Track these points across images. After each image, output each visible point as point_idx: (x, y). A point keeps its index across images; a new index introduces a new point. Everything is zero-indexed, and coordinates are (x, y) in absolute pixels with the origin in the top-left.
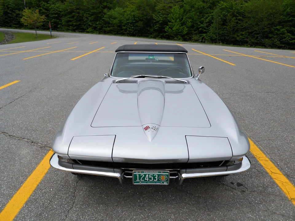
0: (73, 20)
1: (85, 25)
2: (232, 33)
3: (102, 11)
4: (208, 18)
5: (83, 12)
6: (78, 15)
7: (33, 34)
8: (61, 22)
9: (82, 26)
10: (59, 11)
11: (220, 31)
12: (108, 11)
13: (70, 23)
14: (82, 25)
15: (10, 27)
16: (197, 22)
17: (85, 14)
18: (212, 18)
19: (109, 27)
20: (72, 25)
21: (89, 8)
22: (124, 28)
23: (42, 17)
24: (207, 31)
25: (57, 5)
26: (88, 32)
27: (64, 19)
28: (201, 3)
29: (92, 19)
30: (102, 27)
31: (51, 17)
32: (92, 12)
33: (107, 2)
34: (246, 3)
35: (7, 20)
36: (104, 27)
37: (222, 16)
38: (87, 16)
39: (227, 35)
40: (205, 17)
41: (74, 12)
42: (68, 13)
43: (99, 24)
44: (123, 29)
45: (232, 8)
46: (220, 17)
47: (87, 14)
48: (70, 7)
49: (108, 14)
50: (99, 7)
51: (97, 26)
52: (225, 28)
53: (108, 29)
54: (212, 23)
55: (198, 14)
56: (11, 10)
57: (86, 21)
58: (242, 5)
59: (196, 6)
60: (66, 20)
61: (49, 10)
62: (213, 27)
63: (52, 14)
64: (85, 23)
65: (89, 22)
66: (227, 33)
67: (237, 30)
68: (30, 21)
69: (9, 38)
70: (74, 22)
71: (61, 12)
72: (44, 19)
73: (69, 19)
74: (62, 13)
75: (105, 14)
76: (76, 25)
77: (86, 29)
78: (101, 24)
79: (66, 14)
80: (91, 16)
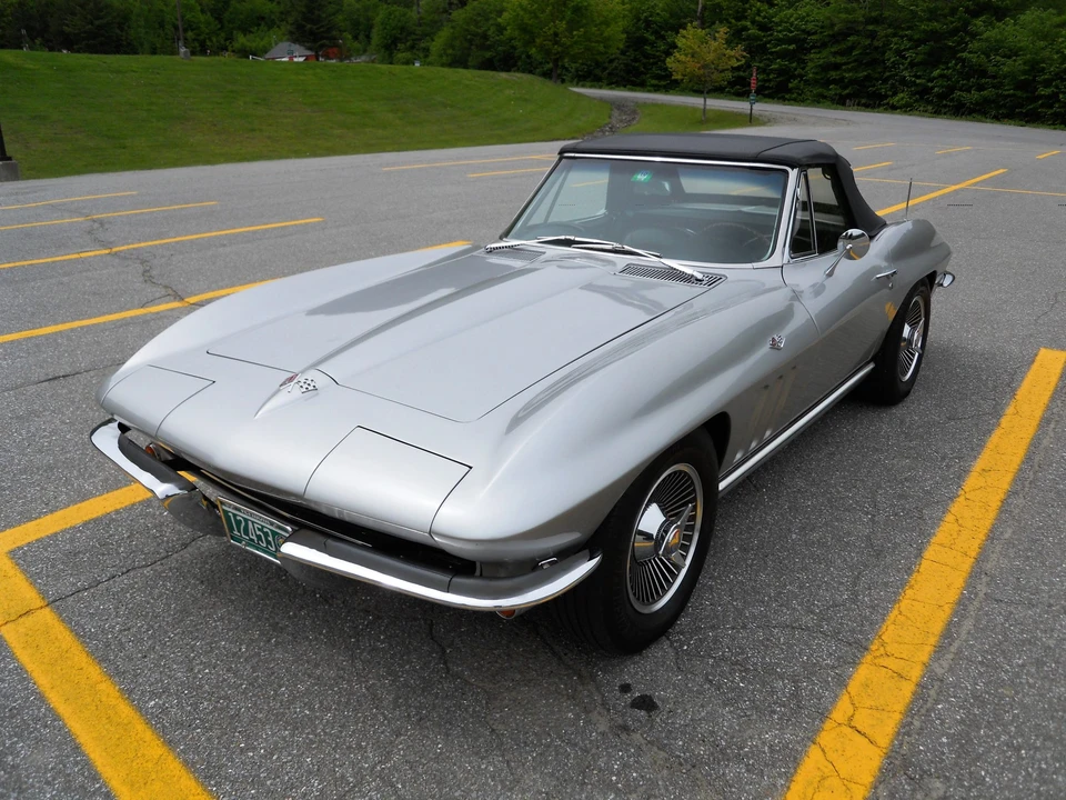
0: (845, 64)
1: (885, 81)
3: (966, 24)
5: (890, 31)
6: (868, 42)
7: (694, 109)
8: (803, 69)
9: (874, 86)
10: (804, 31)
12: (991, 23)
13: (834, 74)
14: (877, 80)
15: (640, 85)
17: (895, 39)
19: (981, 88)
20: (840, 82)
21: (914, 15)
22: (1047, 91)
23: (733, 53)
25: (802, 12)
26: (893, 108)
27: (816, 59)
29: (920, 58)
30: (952, 89)
31: (772, 53)
32: (925, 31)
35: (637, 65)
36: (961, 90)
38: (902, 47)
41: (857, 33)
42: (833, 36)
43: (941, 76)
44: (1041, 97)
47: (902, 37)
48: (843, 16)
49: (985, 36)
50: (953, 11)
51: (930, 84)
53: (975, 95)
56: (656, 33)
57: (893, 67)
60: (821, 62)
61: (770, 29)
63: (780, 41)
64: (888, 74)
65: (906, 69)
68: (692, 66)
69: (621, 121)
70: (849, 70)
71: (809, 33)
72: (738, 60)
73: (832, 59)
74: (813, 37)
75: (974, 36)
76: (852, 82)
77: (886, 97)
78: (949, 79)
79: (826, 40)
80: (917, 46)
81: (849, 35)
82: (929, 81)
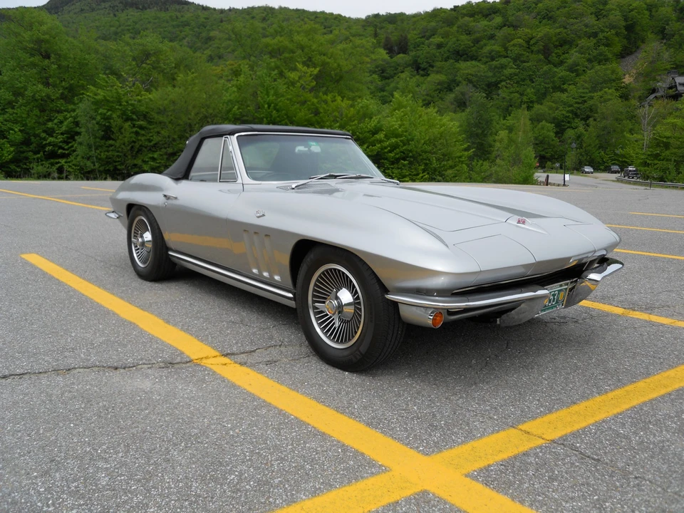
2: (129, 157)
4: (65, 123)
11: (101, 152)
16: (37, 132)
18: (77, 124)
24: (66, 152)
28: (40, 86)
34: (148, 94)
37: (99, 118)
39: (119, 161)
40: (56, 121)
45: (119, 103)
46: (94, 122)
52: (112, 146)
54: (78, 134)
55: (36, 112)
58: (139, 97)
59: (29, 93)
62: (80, 144)
66: (118, 156)
67: (139, 151)
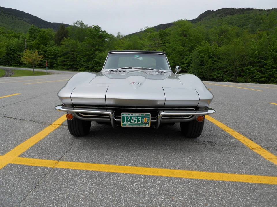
0: (67, 61)
1: (78, 65)
2: (209, 72)
3: (94, 53)
4: (188, 60)
5: (77, 54)
6: (72, 56)
7: (30, 71)
8: (57, 61)
9: (75, 66)
10: (55, 53)
11: (199, 70)
12: (99, 53)
13: (65, 63)
14: (76, 65)
15: (11, 65)
16: (178, 63)
17: (79, 55)
18: (191, 60)
20: (67, 65)
21: (82, 50)
23: (40, 57)
24: (187, 70)
25: (54, 48)
26: (81, 71)
27: (60, 60)
28: (181, 47)
29: (85, 60)
30: (93, 67)
31: (48, 58)
32: (85, 54)
33: (99, 46)
34: (220, 47)
35: (8, 60)
36: (96, 67)
37: (199, 57)
38: (81, 57)
39: (205, 74)
40: (185, 59)
41: (70, 54)
42: (63, 54)
43: (91, 64)
45: (208, 51)
46: (198, 59)
47: (80, 55)
48: (66, 50)
49: (99, 55)
50: (91, 50)
51: (88, 66)
52: (203, 68)
54: (192, 63)
55: (179, 56)
56: (14, 52)
57: (79, 62)
58: (216, 49)
59: (177, 49)
60: (61, 60)
61: (46, 52)
62: (192, 67)
63: (49, 55)
64: (78, 63)
65: (82, 62)
66: (205, 72)
67: (213, 70)
68: (29, 60)
69: (9, 74)
70: (69, 62)
71: (57, 53)
72: (41, 59)
73: (64, 60)
74: (58, 54)
75: (96, 55)
76: (70, 65)
77: (79, 68)
78: (92, 64)
79: (62, 55)
80: (84, 57)
81: (68, 54)
82: (88, 65)
